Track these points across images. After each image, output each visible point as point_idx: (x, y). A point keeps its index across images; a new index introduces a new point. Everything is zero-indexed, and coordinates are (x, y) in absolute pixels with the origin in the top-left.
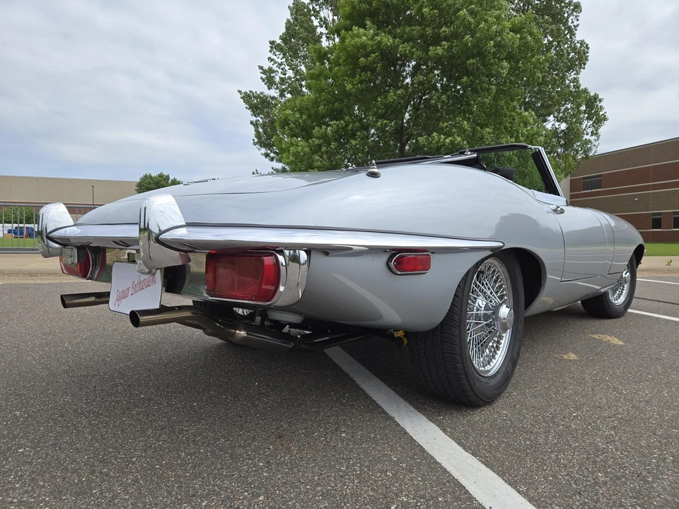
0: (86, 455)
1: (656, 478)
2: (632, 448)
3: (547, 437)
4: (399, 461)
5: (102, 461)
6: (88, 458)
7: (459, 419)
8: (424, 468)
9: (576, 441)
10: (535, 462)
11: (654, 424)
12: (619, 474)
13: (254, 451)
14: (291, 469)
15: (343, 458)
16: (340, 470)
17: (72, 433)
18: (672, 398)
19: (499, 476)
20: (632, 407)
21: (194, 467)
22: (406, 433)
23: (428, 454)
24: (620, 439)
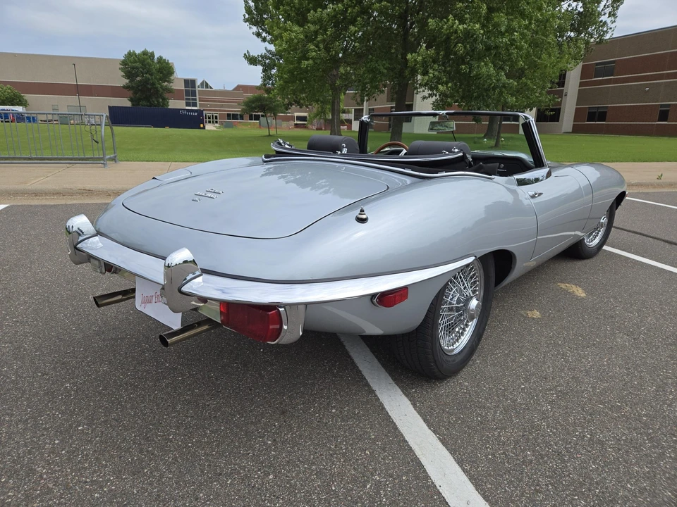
0: (133, 432)
1: (571, 457)
2: (561, 425)
3: (495, 412)
4: (376, 439)
5: (147, 439)
6: (135, 436)
7: (427, 392)
8: (395, 447)
9: (517, 417)
10: (481, 440)
11: (585, 398)
12: (543, 453)
13: (263, 428)
14: (292, 448)
15: (332, 436)
16: (330, 449)
17: (117, 409)
18: (609, 368)
19: (451, 454)
20: (572, 378)
21: (218, 446)
22: (384, 408)
23: (399, 432)
24: (553, 415)
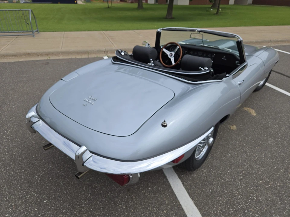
0: (67, 204)
1: (248, 211)
2: (244, 193)
3: (217, 187)
4: (168, 204)
5: (73, 207)
6: (68, 206)
7: (189, 176)
8: (176, 208)
9: (226, 190)
10: (211, 203)
11: (254, 177)
12: (237, 209)
13: (121, 200)
14: (134, 210)
15: (150, 203)
16: (149, 210)
18: (265, 159)
19: (199, 211)
20: (249, 166)
21: (103, 210)
22: (171, 187)
23: (178, 200)
24: (241, 187)
